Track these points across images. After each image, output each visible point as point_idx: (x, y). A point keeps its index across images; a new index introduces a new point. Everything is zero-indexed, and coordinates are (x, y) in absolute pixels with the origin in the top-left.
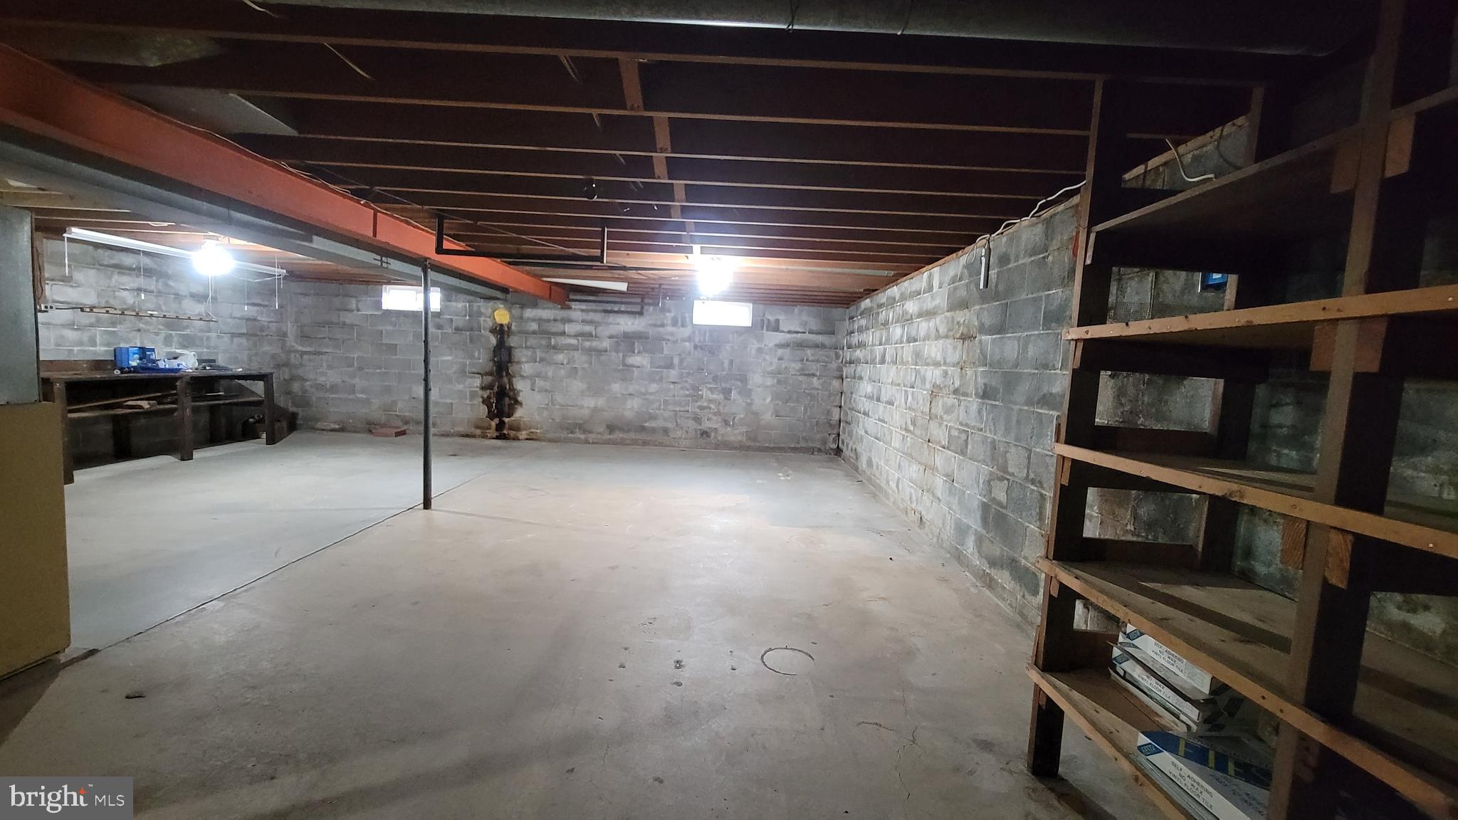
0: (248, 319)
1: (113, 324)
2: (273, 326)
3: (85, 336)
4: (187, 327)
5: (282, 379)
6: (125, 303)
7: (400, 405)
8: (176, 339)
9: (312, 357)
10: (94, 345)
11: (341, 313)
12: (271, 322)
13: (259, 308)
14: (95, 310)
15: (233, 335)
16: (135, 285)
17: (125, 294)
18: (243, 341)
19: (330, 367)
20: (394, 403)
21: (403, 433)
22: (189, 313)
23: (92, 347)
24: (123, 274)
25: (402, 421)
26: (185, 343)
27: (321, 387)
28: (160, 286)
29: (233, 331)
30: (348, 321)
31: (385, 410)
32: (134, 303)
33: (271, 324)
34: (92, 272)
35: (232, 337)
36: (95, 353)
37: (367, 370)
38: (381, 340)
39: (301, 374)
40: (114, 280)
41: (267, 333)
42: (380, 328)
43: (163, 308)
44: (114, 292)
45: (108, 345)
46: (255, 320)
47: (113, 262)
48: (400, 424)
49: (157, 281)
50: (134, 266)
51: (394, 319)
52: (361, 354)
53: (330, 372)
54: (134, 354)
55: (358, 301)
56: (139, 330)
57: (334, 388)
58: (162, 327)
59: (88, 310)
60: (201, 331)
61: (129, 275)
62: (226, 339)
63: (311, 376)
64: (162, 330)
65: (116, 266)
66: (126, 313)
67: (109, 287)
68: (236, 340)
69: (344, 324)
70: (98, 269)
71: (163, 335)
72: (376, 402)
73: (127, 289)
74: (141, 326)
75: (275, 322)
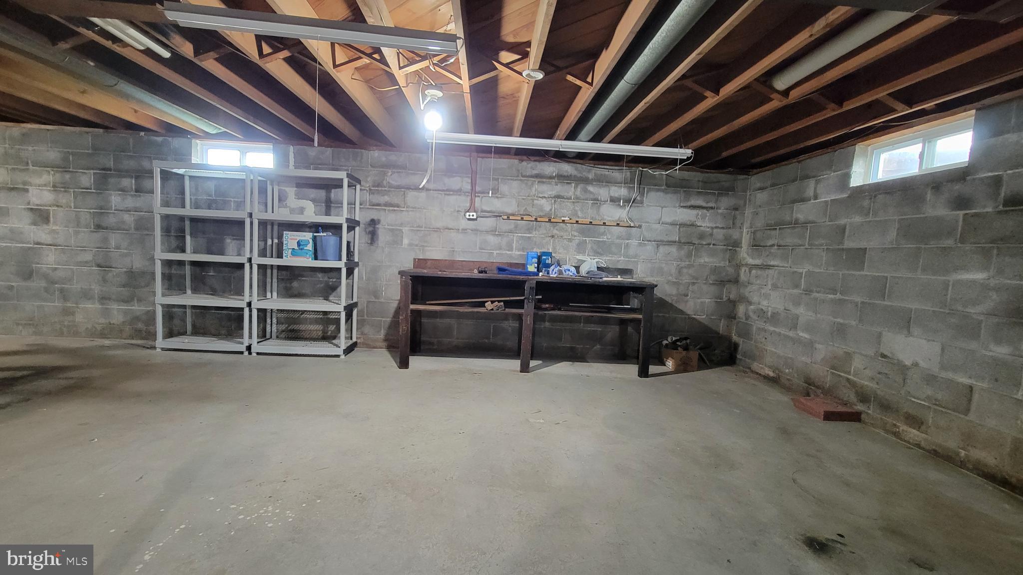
0: (682, 225)
1: (529, 230)
2: (719, 234)
3: (504, 241)
4: (603, 234)
5: (725, 299)
6: (542, 210)
7: (857, 363)
8: (589, 246)
9: (759, 272)
10: (511, 249)
11: (796, 206)
12: (716, 227)
13: (700, 212)
14: (511, 218)
15: (660, 243)
16: (554, 193)
17: (543, 201)
18: (673, 249)
19: (775, 287)
20: (848, 356)
21: (855, 417)
22: (607, 219)
23: (509, 251)
24: (543, 182)
25: (857, 393)
26: (600, 251)
27: (761, 313)
28: (579, 192)
29: (659, 238)
30: (801, 217)
31: (833, 368)
32: (551, 210)
33: (715, 230)
34: (515, 184)
35: (658, 246)
36: (510, 256)
37: (817, 295)
38: (842, 243)
39: (747, 294)
40: (534, 189)
41: (708, 242)
42: (842, 222)
43: (580, 214)
44: (533, 200)
45: (523, 250)
46: (693, 225)
47: (535, 172)
48: (853, 398)
49: (576, 187)
50: (554, 175)
51: (866, 203)
52: (811, 268)
53: (774, 295)
54: (533, 258)
55: (817, 182)
56: (553, 236)
57: (774, 318)
58: (576, 234)
59: (506, 217)
60: (619, 237)
61: (550, 183)
62: (650, 247)
63: (755, 299)
64: (575, 236)
65: (537, 176)
66: (539, 219)
67: (528, 196)
68: (662, 249)
69: (797, 222)
70: (521, 180)
71: (577, 241)
72: (822, 351)
73: (545, 197)
74: (555, 232)
75: (723, 228)
